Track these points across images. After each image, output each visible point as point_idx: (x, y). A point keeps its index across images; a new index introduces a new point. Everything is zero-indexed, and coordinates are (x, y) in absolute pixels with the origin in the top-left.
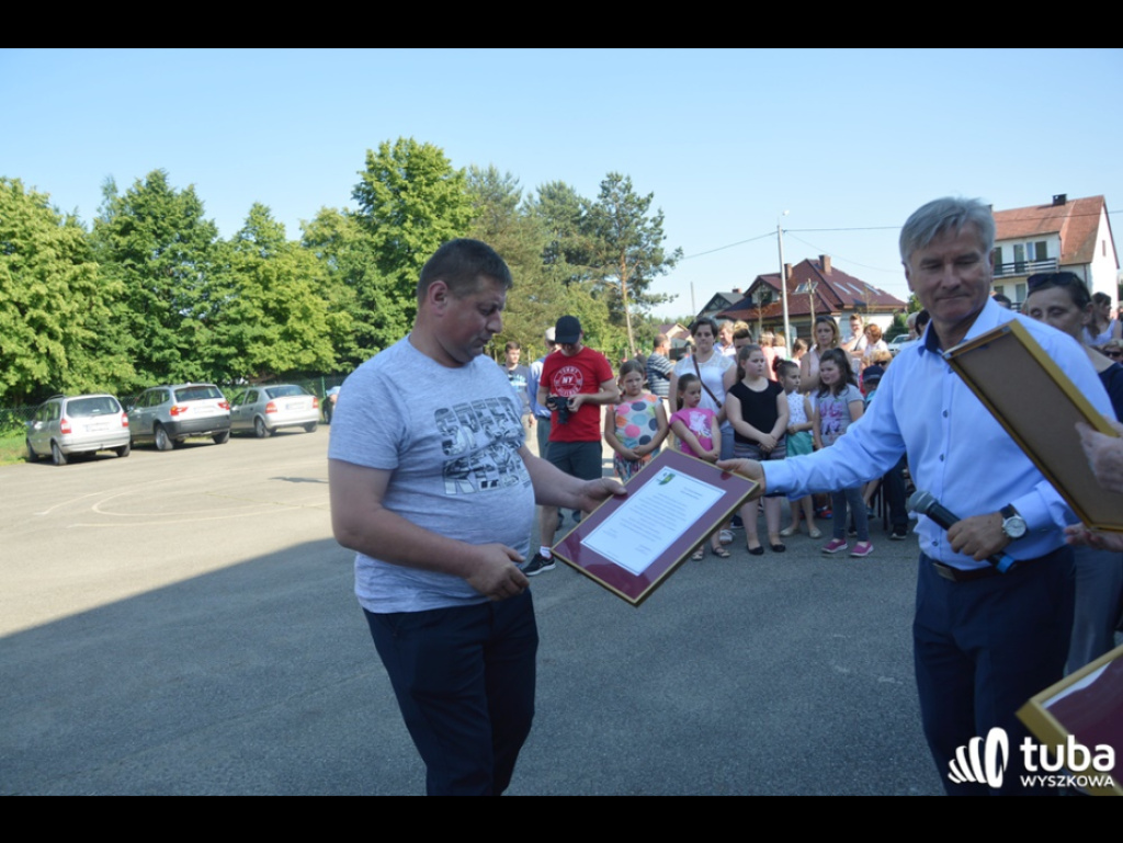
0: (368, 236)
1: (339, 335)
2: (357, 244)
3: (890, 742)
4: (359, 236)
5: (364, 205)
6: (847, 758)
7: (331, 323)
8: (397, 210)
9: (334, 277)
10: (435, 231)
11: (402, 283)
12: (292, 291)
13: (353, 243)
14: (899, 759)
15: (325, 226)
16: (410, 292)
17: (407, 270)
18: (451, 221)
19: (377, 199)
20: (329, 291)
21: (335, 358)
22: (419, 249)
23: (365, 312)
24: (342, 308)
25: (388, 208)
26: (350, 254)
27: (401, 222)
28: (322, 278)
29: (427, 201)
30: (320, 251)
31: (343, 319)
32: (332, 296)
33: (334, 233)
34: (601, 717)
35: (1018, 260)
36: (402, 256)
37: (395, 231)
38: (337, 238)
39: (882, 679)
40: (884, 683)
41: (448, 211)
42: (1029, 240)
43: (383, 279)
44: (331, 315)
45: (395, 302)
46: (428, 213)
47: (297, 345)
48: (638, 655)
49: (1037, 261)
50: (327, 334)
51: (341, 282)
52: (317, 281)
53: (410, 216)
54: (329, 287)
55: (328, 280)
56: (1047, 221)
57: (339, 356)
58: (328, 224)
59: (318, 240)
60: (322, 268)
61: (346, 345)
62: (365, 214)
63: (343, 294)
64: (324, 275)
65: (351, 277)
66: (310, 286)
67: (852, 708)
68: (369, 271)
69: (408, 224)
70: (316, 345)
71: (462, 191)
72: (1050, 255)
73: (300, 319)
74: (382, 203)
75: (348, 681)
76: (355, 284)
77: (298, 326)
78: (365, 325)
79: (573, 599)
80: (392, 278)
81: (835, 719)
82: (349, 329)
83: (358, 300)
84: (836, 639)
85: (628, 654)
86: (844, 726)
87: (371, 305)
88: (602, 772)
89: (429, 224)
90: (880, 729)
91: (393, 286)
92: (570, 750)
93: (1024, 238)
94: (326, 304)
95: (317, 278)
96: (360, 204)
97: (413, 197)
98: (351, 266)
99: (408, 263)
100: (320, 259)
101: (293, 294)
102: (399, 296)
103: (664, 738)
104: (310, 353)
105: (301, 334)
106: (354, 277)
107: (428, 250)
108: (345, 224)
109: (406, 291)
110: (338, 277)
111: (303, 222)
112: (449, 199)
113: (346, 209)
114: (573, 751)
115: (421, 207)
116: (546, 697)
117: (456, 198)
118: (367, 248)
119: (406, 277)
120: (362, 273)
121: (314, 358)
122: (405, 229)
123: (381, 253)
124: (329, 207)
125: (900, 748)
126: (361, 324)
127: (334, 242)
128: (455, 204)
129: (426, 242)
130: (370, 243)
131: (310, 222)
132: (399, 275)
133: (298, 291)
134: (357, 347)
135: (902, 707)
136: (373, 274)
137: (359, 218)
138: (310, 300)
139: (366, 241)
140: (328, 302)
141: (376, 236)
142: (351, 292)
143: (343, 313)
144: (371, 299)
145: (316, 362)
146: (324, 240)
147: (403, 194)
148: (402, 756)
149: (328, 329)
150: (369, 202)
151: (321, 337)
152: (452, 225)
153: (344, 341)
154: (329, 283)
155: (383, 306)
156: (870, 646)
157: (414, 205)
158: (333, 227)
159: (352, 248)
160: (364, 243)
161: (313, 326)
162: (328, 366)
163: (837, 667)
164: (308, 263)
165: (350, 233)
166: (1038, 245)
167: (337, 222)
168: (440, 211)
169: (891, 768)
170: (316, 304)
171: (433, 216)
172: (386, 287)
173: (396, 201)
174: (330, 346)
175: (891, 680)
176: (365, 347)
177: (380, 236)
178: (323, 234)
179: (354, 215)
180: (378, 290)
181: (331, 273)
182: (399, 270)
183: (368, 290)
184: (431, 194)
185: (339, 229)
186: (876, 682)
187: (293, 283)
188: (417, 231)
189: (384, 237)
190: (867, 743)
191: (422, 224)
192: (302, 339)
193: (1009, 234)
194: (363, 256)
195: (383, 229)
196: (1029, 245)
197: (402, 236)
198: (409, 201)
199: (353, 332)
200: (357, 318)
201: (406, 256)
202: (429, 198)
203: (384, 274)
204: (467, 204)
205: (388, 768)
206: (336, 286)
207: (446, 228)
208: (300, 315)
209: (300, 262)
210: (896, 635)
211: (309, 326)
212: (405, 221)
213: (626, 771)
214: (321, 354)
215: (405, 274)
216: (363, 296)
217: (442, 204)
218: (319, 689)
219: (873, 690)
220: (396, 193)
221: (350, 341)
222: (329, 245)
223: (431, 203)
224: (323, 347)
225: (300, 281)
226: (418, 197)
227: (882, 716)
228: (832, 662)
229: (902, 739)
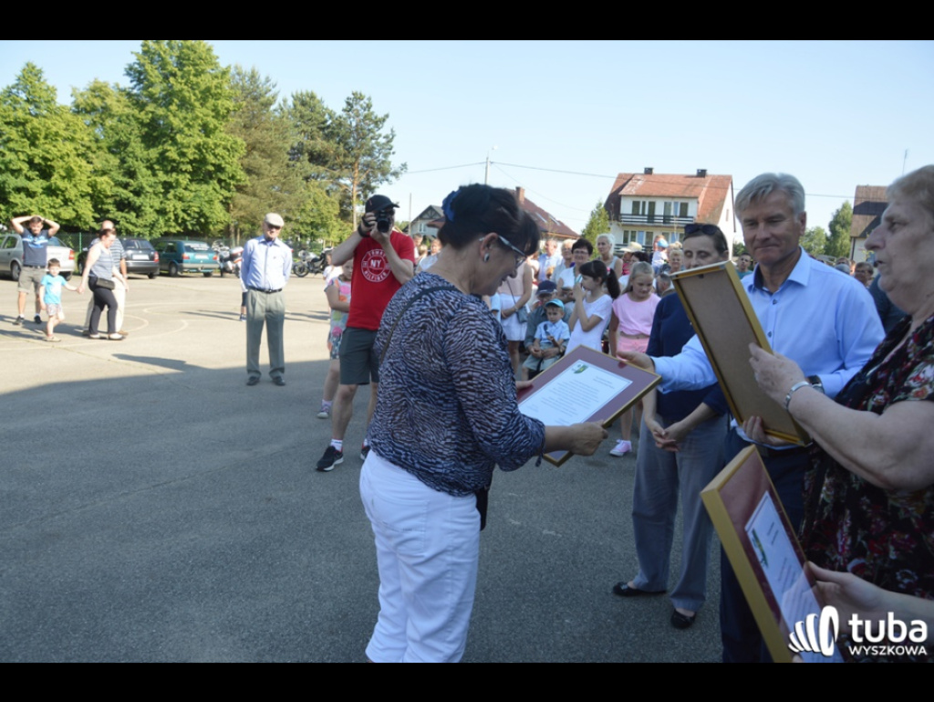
0: (136, 112)
1: (99, 197)
2: (124, 118)
3: (550, 582)
4: (127, 111)
5: (135, 83)
6: (516, 594)
7: (93, 186)
8: (164, 93)
9: (99, 145)
10: (197, 117)
11: (163, 158)
12: (59, 151)
13: (121, 116)
14: (557, 596)
15: (96, 97)
16: (169, 168)
17: (169, 148)
18: (213, 111)
19: (148, 80)
20: (94, 156)
21: (94, 217)
22: (181, 131)
23: (125, 180)
24: (104, 173)
25: (157, 90)
26: (117, 126)
27: (167, 105)
28: (88, 144)
29: (193, 89)
30: (88, 119)
31: (105, 184)
32: (95, 161)
33: (103, 105)
34: (314, 550)
35: (667, 214)
36: (164, 135)
37: (161, 111)
38: (106, 110)
39: (545, 532)
40: (547, 535)
41: (211, 102)
42: (676, 200)
43: (145, 153)
44: (93, 178)
45: (154, 175)
46: (192, 100)
47: (59, 201)
48: (348, 499)
49: (681, 216)
50: (88, 194)
51: (106, 150)
52: (83, 146)
53: (176, 100)
54: (94, 152)
55: (94, 146)
56: (690, 188)
57: (97, 216)
58: (99, 96)
59: (88, 109)
60: (89, 134)
61: (105, 207)
62: (135, 91)
63: (107, 161)
64: (90, 141)
65: (116, 147)
66: (76, 149)
67: (522, 553)
68: (133, 144)
69: (173, 107)
70: (77, 203)
71: (226, 86)
72: (689, 214)
73: (63, 178)
74: (152, 85)
75: (88, 508)
76: (120, 153)
77: (62, 184)
78: (125, 191)
79: (294, 447)
80: (154, 153)
81: (508, 562)
82: (109, 193)
83: (120, 167)
84: (511, 497)
85: (340, 498)
86: (515, 568)
87: (131, 174)
88: (314, 597)
89: (193, 110)
90: (543, 572)
91: (155, 160)
92: (287, 578)
93: (673, 197)
94: (90, 167)
95: (83, 143)
96: (132, 81)
97: (181, 84)
98: (117, 137)
99: (170, 142)
100: (88, 126)
101: (59, 154)
102: (159, 170)
103: (368, 571)
104: (70, 209)
105: (63, 192)
106: (118, 147)
107: (189, 133)
108: (115, 98)
109: (166, 166)
110: (104, 145)
111: (74, 89)
112: (213, 91)
113: (117, 85)
114: (289, 579)
115: (187, 94)
116: (267, 531)
117: (219, 91)
118: (134, 123)
119: (167, 154)
120: (126, 145)
121: (74, 215)
122: (171, 111)
123: (146, 129)
124: (101, 80)
125: (558, 587)
126: (121, 190)
127: (103, 113)
128: (218, 96)
129: (188, 125)
130: (137, 119)
131: (82, 90)
132: (161, 151)
133: (64, 151)
134: (115, 209)
135: (562, 554)
136: (137, 147)
137: (129, 95)
138: (75, 161)
139: (133, 116)
140: (91, 166)
141: (143, 113)
142: (115, 161)
143: (105, 178)
144: (133, 169)
145: (74, 219)
146: (93, 109)
147: (172, 79)
148: (136, 578)
149: (90, 190)
150: (140, 81)
151: (82, 196)
152: (213, 114)
153: (103, 203)
154: (94, 149)
155: (143, 177)
156: (537, 505)
157: (181, 91)
158: (103, 99)
159: (120, 121)
160: (131, 118)
161: (75, 186)
162: (86, 223)
163: (511, 520)
164: (76, 128)
165: (119, 106)
166: (682, 204)
167: (107, 94)
168: (203, 101)
169: (551, 604)
170: (80, 167)
171: (197, 104)
172: (148, 161)
173: (165, 85)
174: (90, 206)
175: (553, 533)
176: (122, 211)
177: (147, 114)
178: (93, 104)
179: (125, 90)
180: (140, 162)
181: (97, 141)
182: (160, 147)
183: (130, 161)
184: (197, 84)
185: (108, 101)
186: (541, 534)
187: (60, 143)
188: (182, 114)
189: (150, 115)
190: (532, 582)
191: (187, 109)
192: (64, 196)
193: (663, 192)
194: (129, 130)
195: (150, 108)
196: (676, 203)
197: (167, 117)
198: (177, 87)
199: (112, 196)
200: (118, 184)
201: (169, 136)
202: (195, 87)
203: (148, 147)
204: (229, 98)
205: (122, 588)
206: (100, 153)
207: (207, 116)
208: (64, 174)
209: (68, 125)
210: (557, 497)
211: (71, 185)
212: (171, 104)
213: (335, 598)
214: (80, 213)
215: (167, 151)
216: (125, 165)
217: (206, 94)
218: (60, 513)
219: (538, 541)
220: (166, 78)
221: (110, 203)
222: (98, 115)
223: (197, 92)
224: (83, 206)
225: (67, 143)
226: (186, 84)
227: (545, 561)
228: (507, 515)
229: (560, 581)
